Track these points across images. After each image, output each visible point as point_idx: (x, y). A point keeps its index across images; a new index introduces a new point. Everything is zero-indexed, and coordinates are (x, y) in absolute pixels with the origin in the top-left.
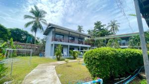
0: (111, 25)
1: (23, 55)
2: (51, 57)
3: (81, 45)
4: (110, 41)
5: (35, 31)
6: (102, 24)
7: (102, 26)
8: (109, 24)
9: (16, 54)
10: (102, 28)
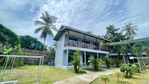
0: (126, 29)
1: (31, 64)
2: (65, 67)
4: (137, 46)
5: (45, 38)
6: (116, 28)
7: (116, 30)
8: (123, 27)
9: (22, 63)
10: (115, 32)
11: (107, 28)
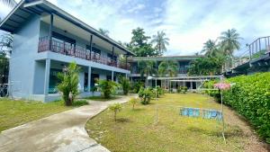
0: (157, 41)
3: (113, 69)
4: (163, 65)
6: (145, 35)
7: (145, 38)
8: (154, 36)
10: (144, 42)
11: (134, 32)
